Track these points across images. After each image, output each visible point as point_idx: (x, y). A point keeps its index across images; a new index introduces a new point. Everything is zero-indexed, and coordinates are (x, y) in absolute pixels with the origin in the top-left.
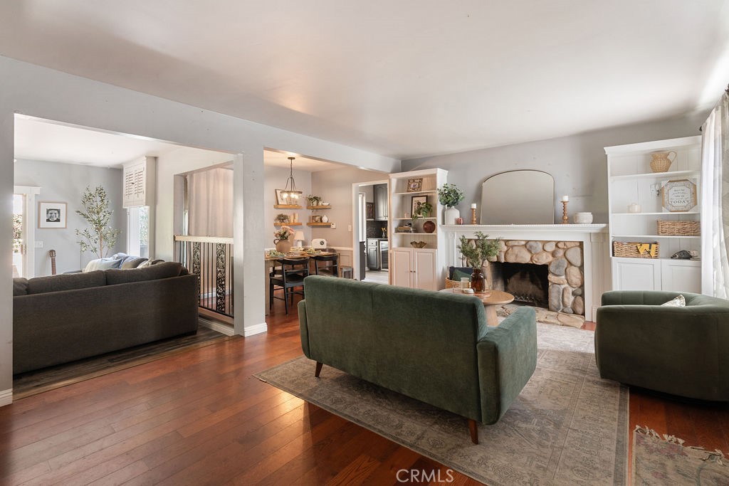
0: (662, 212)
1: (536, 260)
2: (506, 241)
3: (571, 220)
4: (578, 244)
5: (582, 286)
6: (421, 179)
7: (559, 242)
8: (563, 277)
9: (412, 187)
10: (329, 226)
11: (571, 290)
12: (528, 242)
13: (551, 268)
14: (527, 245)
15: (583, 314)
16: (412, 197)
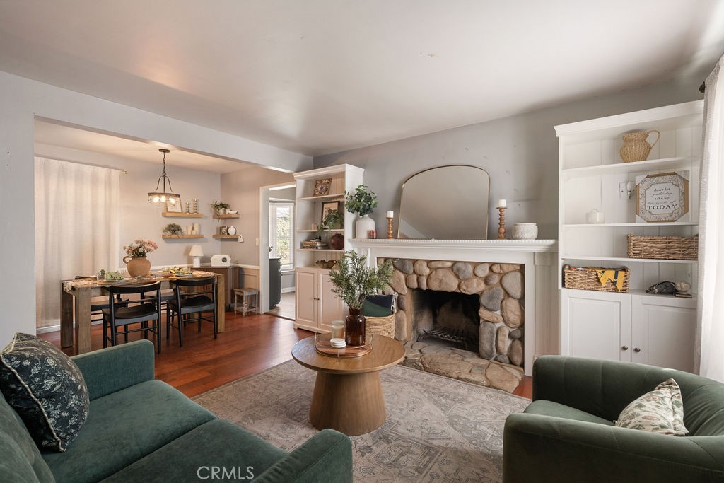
0: (635, 222)
1: (464, 287)
2: (429, 262)
3: (510, 234)
4: (518, 268)
5: (522, 326)
6: (330, 180)
7: (494, 264)
8: (498, 312)
9: (319, 189)
10: (236, 240)
11: (507, 331)
12: (455, 263)
13: (483, 300)
14: (455, 267)
15: (522, 365)
16: (323, 203)
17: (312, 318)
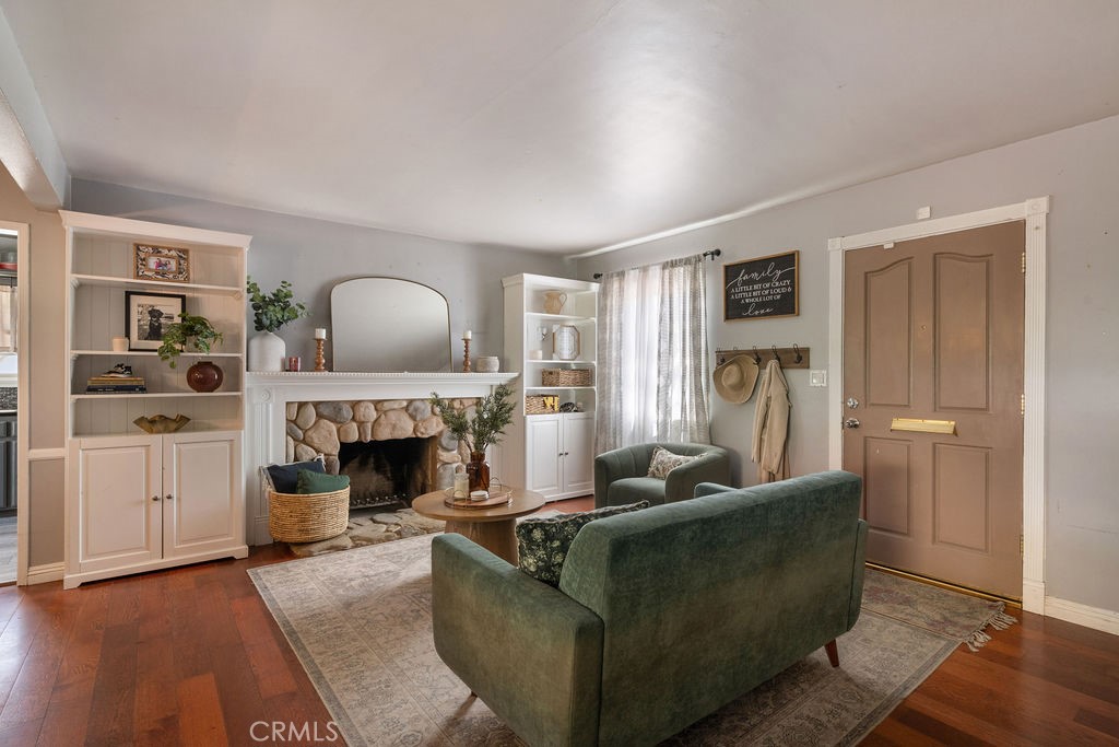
2: (377, 403)
4: (475, 401)
8: (456, 452)
12: (411, 402)
13: (443, 441)
14: (410, 407)
16: (128, 294)
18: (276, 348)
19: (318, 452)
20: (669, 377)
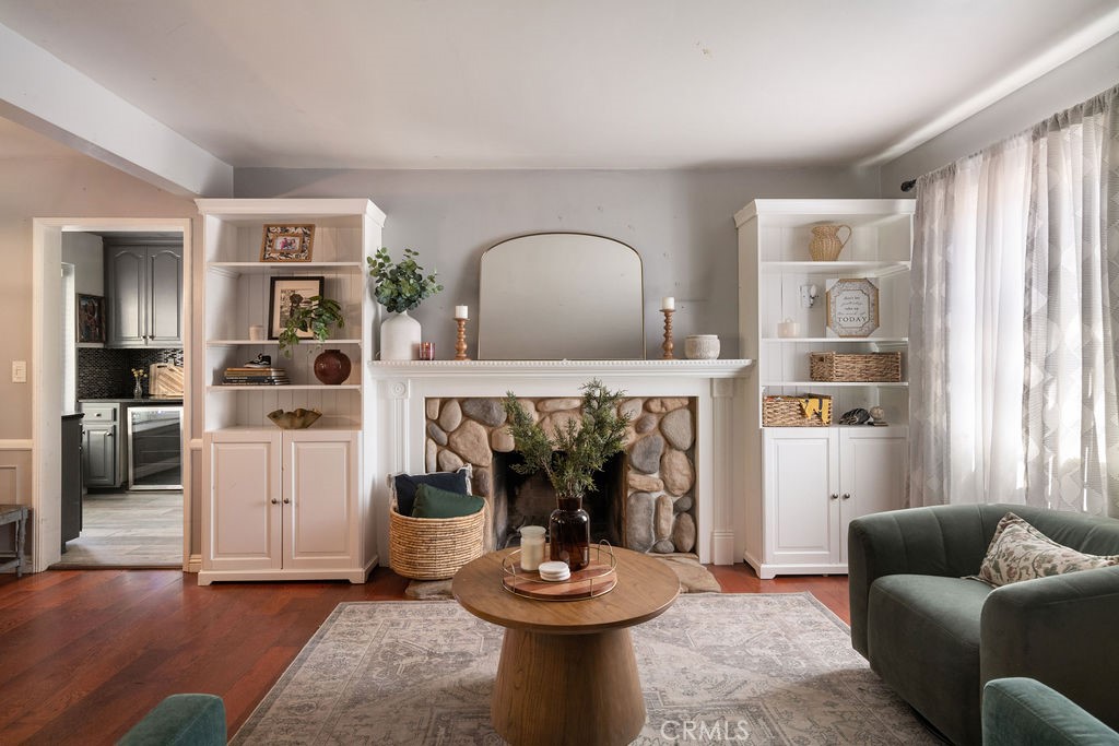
2: (539, 402)
3: (680, 349)
4: (686, 402)
5: (692, 492)
6: (311, 227)
7: (651, 399)
8: (656, 475)
11: (671, 501)
13: (636, 459)
15: (694, 550)
16: (273, 280)
17: (265, 550)
18: (408, 331)
19: (465, 461)
20: (1048, 365)
